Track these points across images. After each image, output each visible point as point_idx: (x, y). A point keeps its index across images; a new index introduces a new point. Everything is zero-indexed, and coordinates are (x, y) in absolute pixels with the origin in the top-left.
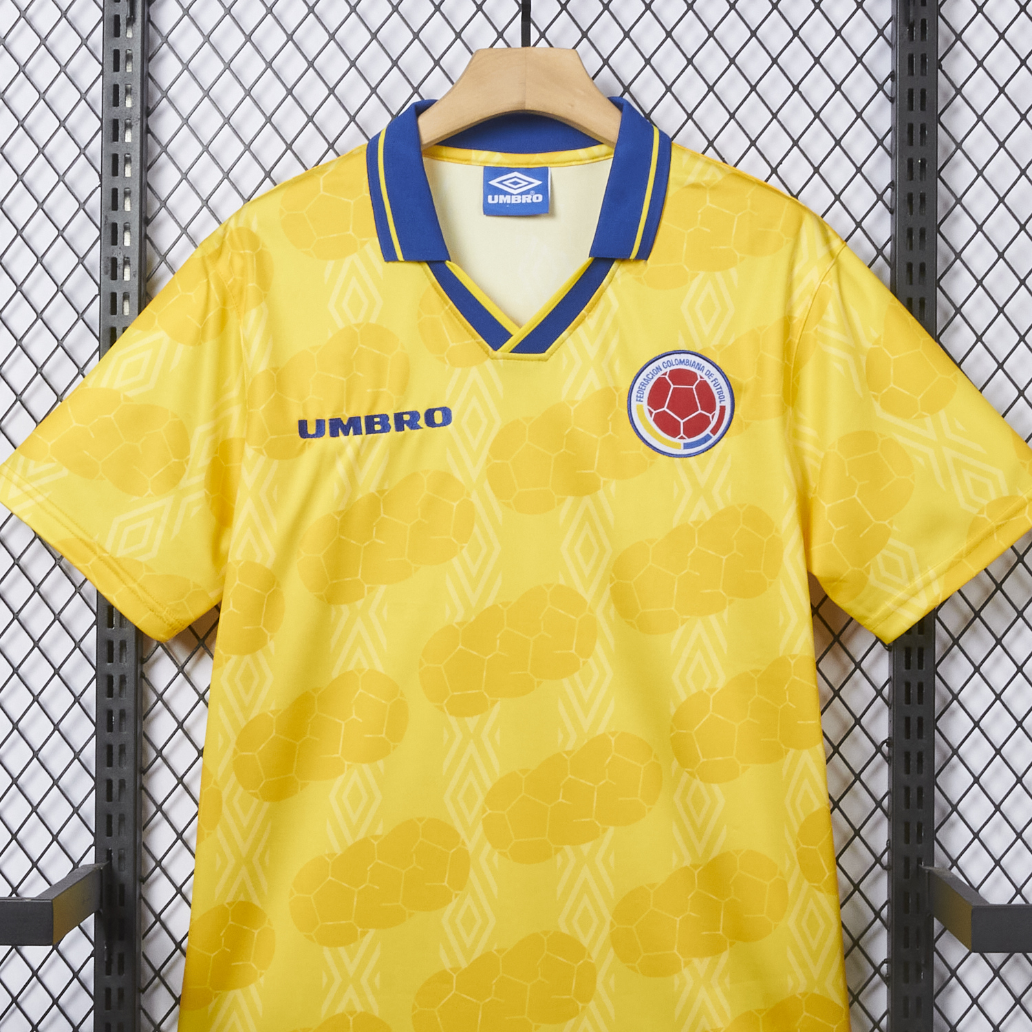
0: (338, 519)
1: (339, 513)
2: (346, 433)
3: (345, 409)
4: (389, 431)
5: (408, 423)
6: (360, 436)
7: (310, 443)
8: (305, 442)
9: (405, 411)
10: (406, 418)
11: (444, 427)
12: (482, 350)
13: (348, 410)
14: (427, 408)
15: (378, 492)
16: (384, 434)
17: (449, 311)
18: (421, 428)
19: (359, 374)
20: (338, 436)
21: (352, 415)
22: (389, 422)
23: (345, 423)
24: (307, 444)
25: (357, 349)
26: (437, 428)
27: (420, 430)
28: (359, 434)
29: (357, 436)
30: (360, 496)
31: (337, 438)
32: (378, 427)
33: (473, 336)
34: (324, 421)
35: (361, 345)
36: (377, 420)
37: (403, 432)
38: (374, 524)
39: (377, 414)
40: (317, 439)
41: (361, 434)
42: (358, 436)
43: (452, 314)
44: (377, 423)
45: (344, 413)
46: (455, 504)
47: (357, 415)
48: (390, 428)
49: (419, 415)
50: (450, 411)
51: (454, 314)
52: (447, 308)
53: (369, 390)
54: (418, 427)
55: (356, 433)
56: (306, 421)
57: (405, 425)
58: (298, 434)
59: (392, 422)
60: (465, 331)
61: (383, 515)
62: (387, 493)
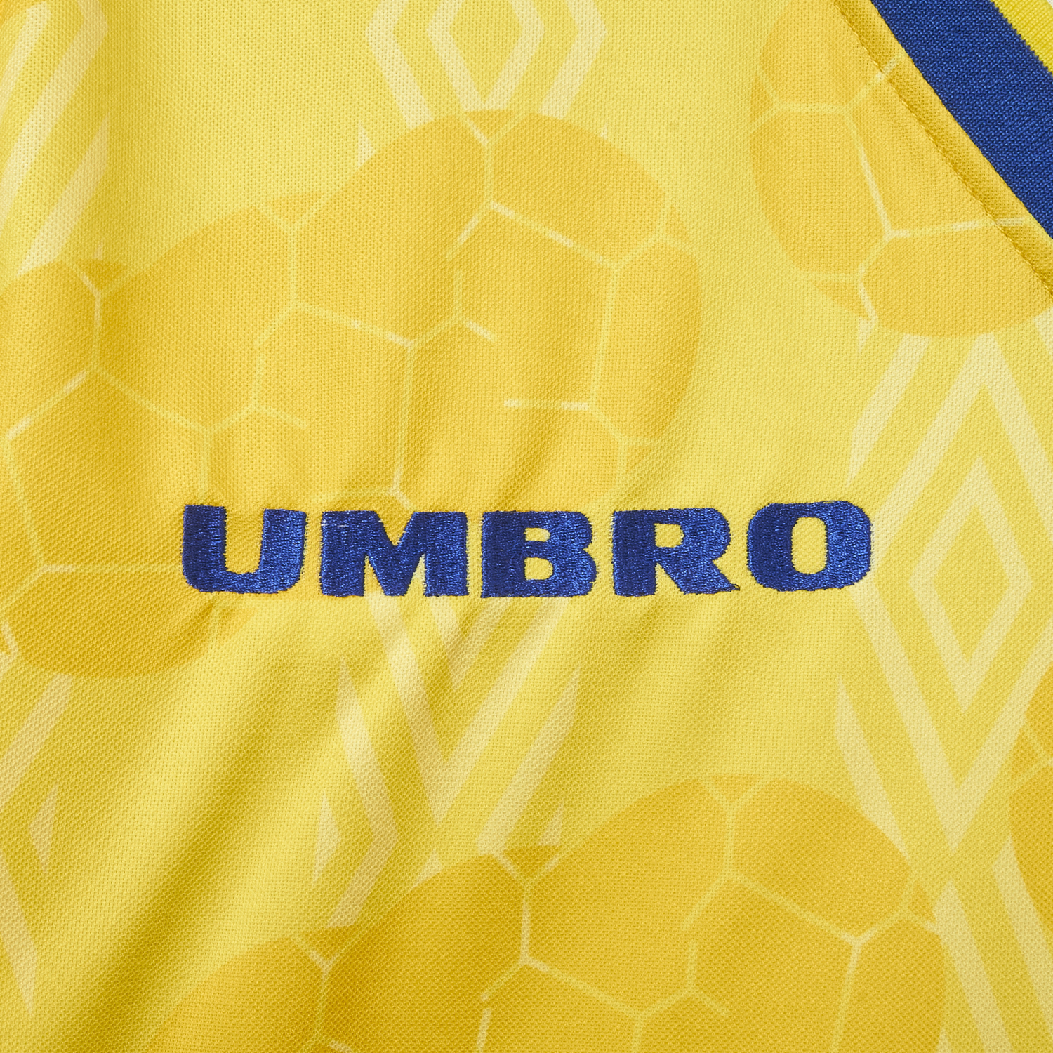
0: (326, 966)
1: (332, 939)
2: (396, 584)
3: (398, 475)
4: (586, 590)
5: (673, 560)
6: (460, 600)
7: (227, 614)
8: (210, 607)
9: (663, 505)
10: (668, 536)
11: (833, 593)
12: (1024, 267)
13: (411, 481)
14: (761, 502)
15: (513, 854)
16: (562, 601)
17: (891, 92)
18: (732, 587)
19: (472, 326)
20: (360, 591)
21: (430, 502)
22: (590, 549)
23: (395, 534)
24: (215, 613)
25: (474, 222)
26: (800, 595)
27: (722, 596)
28: (451, 593)
29: (444, 600)
30: (432, 866)
31: (352, 600)
32: (538, 569)
33: (988, 204)
34: (302, 518)
35: (496, 207)
36: (537, 535)
37: (649, 598)
38: (485, 997)
39: (539, 507)
40: (263, 598)
41: (464, 591)
42: (446, 605)
43: (902, 107)
44: (538, 550)
45: (395, 490)
46: (857, 942)
47: (451, 507)
48: (593, 575)
49: (726, 528)
50: (866, 521)
51: (911, 108)
52: (880, 77)
53: (512, 403)
54: (722, 584)
55: (437, 586)
56: (222, 512)
57: (660, 571)
58: (180, 567)
59: (601, 549)
60: (956, 180)
61: (525, 959)
62: (553, 862)
